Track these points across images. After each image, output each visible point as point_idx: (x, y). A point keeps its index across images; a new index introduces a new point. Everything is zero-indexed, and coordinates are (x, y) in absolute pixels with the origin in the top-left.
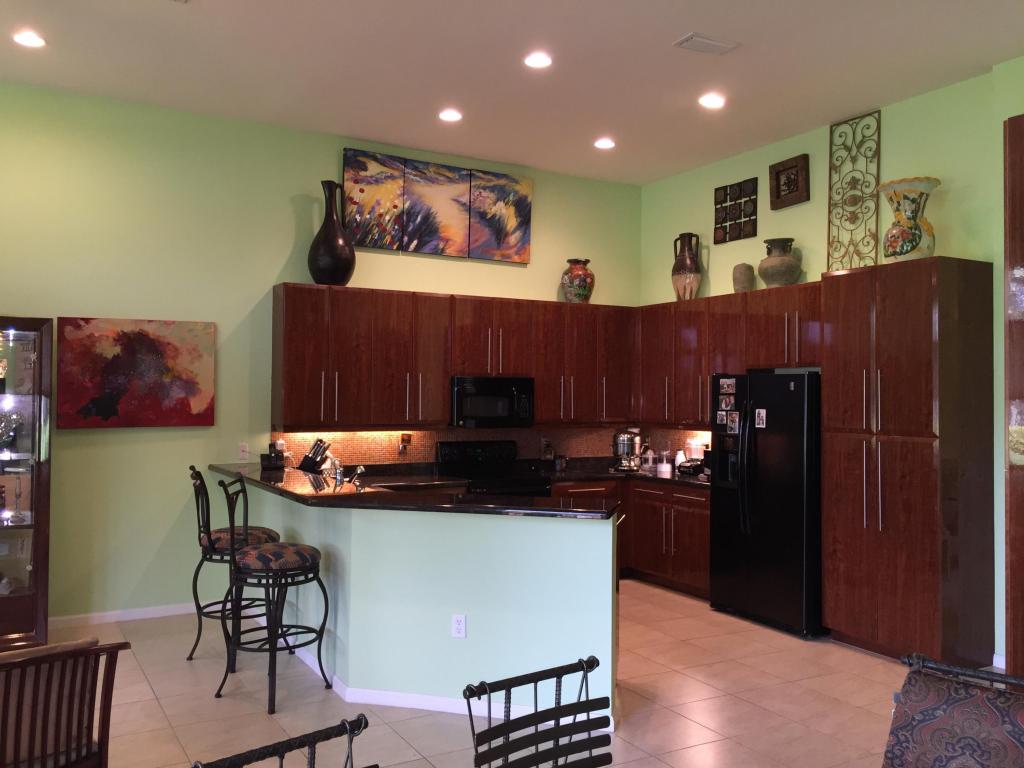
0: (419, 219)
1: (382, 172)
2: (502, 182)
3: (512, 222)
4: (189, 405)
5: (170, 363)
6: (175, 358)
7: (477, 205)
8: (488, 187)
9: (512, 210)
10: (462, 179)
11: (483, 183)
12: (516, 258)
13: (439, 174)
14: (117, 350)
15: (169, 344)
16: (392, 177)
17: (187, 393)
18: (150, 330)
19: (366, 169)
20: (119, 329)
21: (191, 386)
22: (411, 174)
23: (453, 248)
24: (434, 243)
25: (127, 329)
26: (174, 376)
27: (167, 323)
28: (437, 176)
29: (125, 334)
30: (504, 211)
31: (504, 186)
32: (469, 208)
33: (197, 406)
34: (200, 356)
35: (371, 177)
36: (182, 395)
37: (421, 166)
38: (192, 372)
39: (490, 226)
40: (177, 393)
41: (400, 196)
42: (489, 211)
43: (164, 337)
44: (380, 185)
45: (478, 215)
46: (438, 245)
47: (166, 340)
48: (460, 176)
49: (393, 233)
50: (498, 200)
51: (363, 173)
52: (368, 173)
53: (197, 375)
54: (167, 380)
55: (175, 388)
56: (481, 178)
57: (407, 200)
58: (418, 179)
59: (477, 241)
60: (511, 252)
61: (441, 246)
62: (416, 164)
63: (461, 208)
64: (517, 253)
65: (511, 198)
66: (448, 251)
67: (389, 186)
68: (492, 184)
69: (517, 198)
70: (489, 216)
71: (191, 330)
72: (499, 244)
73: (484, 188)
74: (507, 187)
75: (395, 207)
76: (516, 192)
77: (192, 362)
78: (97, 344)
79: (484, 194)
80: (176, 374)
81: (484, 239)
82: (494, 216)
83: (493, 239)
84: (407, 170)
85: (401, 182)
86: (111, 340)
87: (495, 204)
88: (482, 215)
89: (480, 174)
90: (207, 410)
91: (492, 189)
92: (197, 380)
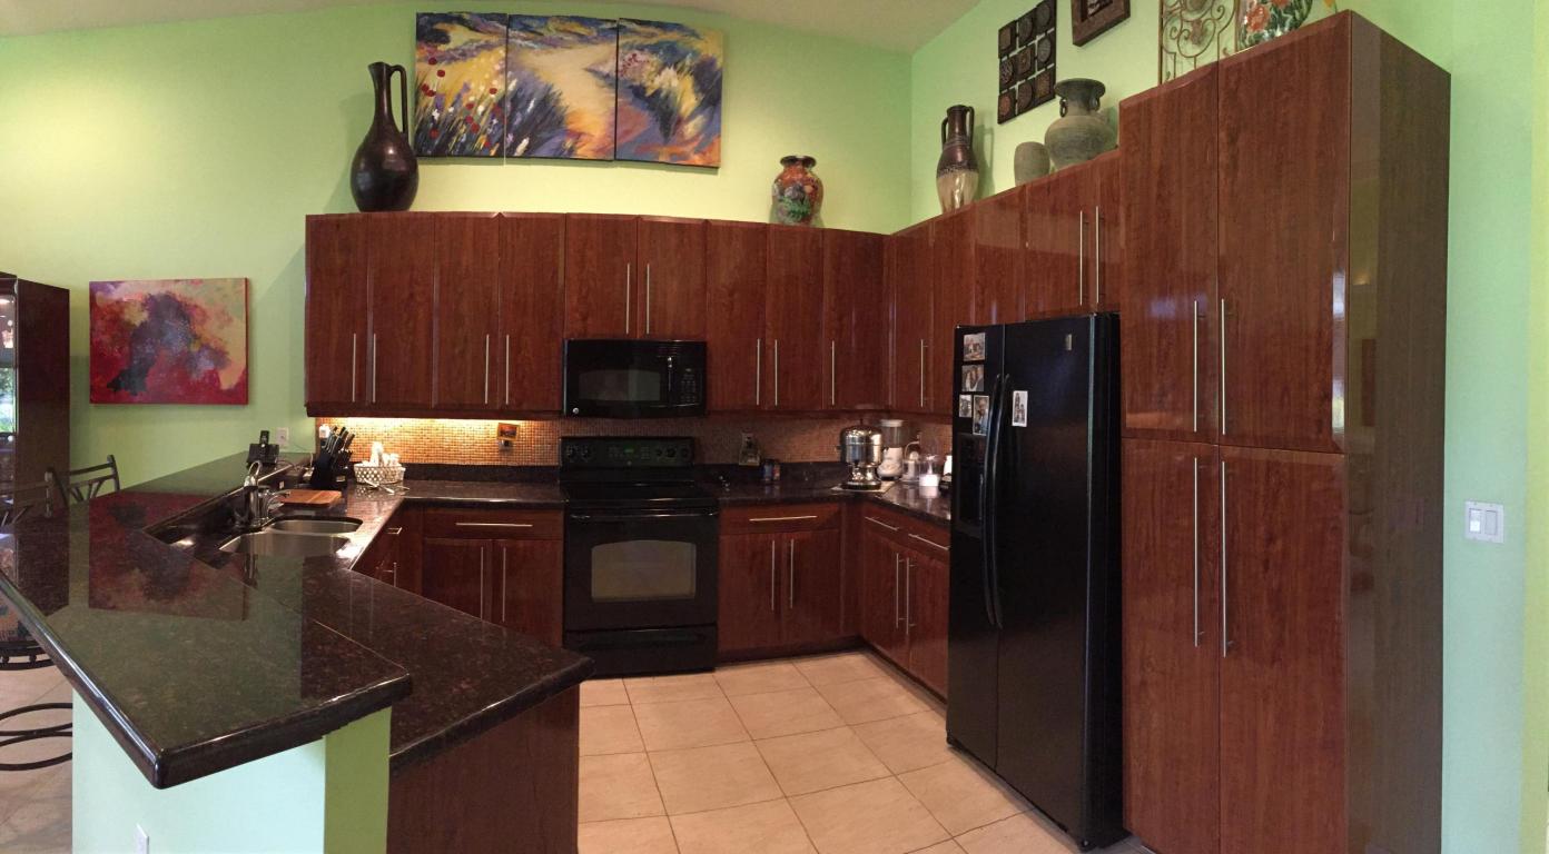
0: (532, 105)
1: (472, 41)
2: (672, 36)
3: (688, 101)
4: (218, 379)
5: (198, 329)
6: (203, 322)
7: (629, 75)
8: (647, 46)
9: (688, 82)
10: (603, 36)
11: (639, 40)
12: (697, 159)
13: (565, 31)
14: (145, 315)
15: (196, 306)
16: (488, 47)
17: (216, 365)
18: (177, 290)
19: (446, 40)
20: (145, 292)
21: (220, 356)
22: (519, 37)
23: (588, 146)
24: (557, 140)
25: (154, 292)
26: (202, 345)
27: (195, 283)
28: (561, 35)
29: (152, 297)
30: (675, 83)
31: (675, 43)
32: (615, 82)
33: (228, 380)
34: (230, 320)
35: (456, 49)
36: (211, 367)
37: (534, 24)
38: (221, 340)
39: (651, 108)
40: (206, 365)
41: (501, 72)
42: (649, 83)
43: (191, 299)
44: (469, 60)
45: (629, 92)
46: (563, 143)
47: (193, 303)
48: (598, 32)
49: (490, 131)
50: (665, 65)
51: (442, 48)
52: (451, 45)
53: (226, 343)
54: (194, 349)
55: (202, 359)
56: (634, 32)
57: (511, 79)
58: (531, 45)
59: (627, 132)
60: (688, 149)
61: (569, 144)
62: (527, 22)
63: (602, 82)
64: (698, 151)
65: (688, 61)
66: (580, 152)
67: (483, 60)
68: (654, 41)
69: (697, 62)
70: (650, 92)
71: (219, 289)
72: (666, 135)
73: (641, 48)
74: (680, 44)
75: (493, 91)
76: (695, 53)
77: (221, 327)
78: (126, 311)
79: (641, 57)
80: (204, 342)
81: (640, 130)
82: (658, 92)
83: (657, 130)
84: (511, 33)
85: (501, 52)
86: (138, 306)
87: (659, 73)
88: (638, 92)
89: (634, 26)
90: (238, 385)
91: (654, 49)
92: (227, 350)
